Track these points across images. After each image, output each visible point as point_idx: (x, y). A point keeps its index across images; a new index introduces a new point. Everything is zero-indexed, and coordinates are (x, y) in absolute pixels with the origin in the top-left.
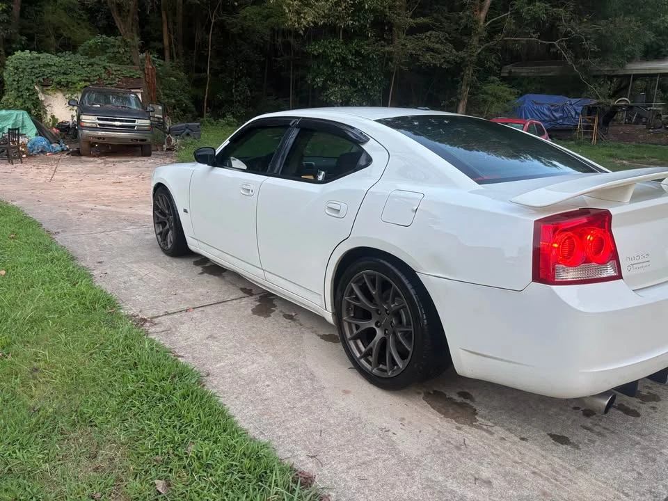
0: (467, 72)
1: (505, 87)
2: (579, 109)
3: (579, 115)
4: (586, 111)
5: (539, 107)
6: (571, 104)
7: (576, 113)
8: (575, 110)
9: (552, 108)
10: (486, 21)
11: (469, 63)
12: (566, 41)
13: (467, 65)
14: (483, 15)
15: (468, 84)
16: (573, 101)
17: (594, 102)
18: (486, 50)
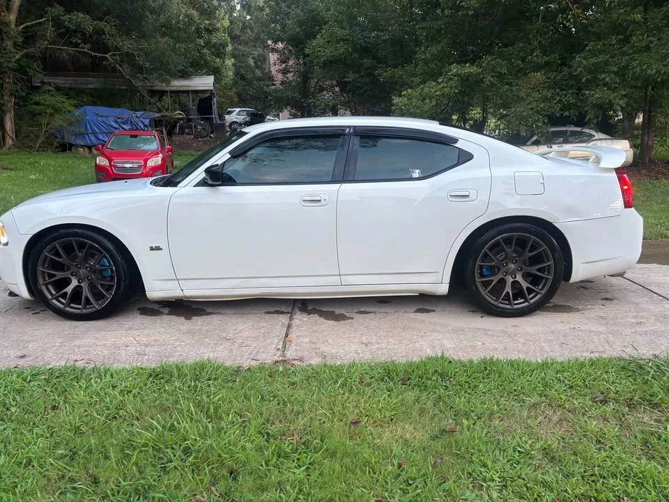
0: (7, 80)
1: (60, 98)
2: (147, 122)
3: (147, 127)
4: (153, 123)
5: (104, 119)
6: (137, 117)
7: (145, 125)
8: (142, 121)
9: (119, 120)
10: (18, 24)
11: (7, 70)
12: (119, 55)
13: (6, 72)
14: (12, 17)
15: (11, 94)
16: (139, 114)
17: (157, 115)
18: (27, 56)
